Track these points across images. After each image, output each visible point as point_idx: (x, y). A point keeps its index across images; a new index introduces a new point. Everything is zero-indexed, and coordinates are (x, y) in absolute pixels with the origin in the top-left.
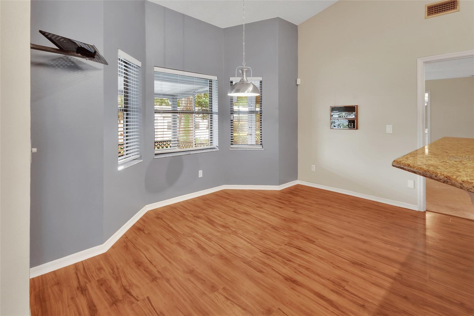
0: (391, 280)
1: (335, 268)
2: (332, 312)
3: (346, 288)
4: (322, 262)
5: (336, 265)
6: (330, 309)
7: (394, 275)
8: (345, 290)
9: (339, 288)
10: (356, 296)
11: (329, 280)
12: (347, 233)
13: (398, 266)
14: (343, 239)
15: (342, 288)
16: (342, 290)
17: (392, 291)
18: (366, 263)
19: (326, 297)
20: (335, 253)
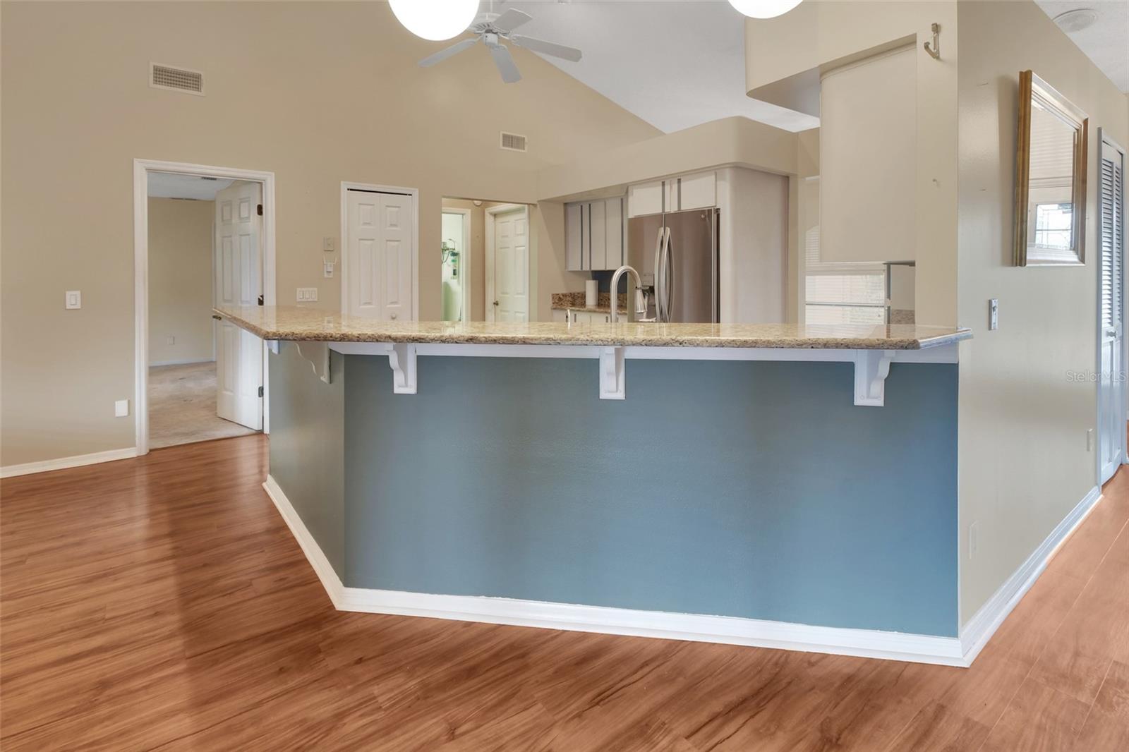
0: (170, 562)
1: (57, 609)
2: (113, 657)
3: (108, 616)
4: (18, 620)
5: (57, 606)
6: (107, 657)
7: (169, 553)
8: (108, 619)
9: (96, 625)
10: (134, 612)
11: (62, 631)
12: (25, 550)
13: (167, 540)
14: (27, 563)
15: (102, 622)
16: (104, 623)
17: (181, 571)
18: (111, 568)
19: (84, 652)
20: (32, 591)
